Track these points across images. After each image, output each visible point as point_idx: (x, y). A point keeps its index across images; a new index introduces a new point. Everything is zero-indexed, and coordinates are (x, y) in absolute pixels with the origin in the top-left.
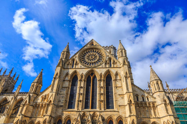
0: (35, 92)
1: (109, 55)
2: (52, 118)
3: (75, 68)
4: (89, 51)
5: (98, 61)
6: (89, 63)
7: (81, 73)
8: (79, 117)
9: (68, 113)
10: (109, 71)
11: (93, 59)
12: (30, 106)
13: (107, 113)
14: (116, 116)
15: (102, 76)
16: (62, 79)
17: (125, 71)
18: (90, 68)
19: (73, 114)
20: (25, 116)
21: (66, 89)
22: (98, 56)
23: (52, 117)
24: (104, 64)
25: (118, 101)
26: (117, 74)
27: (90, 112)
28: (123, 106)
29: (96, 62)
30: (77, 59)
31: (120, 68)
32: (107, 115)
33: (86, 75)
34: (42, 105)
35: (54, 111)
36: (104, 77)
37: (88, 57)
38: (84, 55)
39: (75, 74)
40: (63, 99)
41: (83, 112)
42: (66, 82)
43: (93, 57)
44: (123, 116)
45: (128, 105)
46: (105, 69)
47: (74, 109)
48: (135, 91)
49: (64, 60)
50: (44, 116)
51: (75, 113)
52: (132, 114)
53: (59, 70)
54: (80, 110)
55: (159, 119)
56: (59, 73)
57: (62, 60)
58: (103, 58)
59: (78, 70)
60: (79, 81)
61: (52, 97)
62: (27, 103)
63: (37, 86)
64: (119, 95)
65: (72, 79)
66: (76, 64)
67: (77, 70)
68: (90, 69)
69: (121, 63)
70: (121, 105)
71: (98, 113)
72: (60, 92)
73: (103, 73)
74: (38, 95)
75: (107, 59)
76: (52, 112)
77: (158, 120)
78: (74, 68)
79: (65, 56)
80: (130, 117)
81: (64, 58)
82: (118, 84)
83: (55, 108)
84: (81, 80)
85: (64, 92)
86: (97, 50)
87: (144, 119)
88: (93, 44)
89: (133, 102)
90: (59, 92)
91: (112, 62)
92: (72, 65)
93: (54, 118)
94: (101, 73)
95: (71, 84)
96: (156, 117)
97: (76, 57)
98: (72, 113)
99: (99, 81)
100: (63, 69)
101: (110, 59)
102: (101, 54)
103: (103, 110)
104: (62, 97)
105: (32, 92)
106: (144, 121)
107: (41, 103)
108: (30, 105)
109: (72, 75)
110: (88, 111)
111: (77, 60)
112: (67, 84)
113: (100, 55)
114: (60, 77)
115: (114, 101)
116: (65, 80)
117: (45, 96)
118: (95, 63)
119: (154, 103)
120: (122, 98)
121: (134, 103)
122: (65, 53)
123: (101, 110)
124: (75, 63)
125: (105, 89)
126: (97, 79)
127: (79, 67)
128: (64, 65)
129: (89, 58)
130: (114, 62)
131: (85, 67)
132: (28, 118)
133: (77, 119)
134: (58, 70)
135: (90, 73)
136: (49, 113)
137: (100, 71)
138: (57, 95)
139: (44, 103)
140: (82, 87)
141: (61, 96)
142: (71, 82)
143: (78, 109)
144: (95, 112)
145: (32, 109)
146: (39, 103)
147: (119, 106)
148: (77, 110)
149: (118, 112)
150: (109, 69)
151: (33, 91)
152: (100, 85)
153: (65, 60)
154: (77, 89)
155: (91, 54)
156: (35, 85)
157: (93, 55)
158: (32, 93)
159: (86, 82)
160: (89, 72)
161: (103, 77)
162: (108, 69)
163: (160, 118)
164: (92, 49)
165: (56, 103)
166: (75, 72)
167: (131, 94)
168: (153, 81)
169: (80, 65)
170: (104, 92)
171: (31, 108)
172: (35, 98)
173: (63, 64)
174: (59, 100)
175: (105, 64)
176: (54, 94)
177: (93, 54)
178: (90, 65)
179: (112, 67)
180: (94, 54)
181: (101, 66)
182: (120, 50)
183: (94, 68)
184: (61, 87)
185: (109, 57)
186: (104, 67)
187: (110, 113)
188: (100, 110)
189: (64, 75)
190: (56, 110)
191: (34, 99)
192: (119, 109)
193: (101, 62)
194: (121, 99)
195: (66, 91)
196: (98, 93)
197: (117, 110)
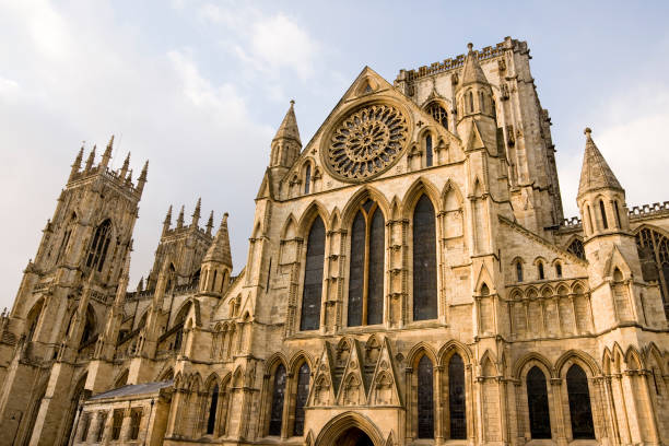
1: (423, 120)
2: (260, 363)
3: (313, 195)
4: (357, 119)
6: (357, 163)
7: (330, 209)
8: (326, 355)
9: (299, 344)
10: (421, 183)
11: (369, 148)
13: (412, 334)
14: (439, 342)
15: (399, 206)
16: (276, 237)
17: (473, 177)
18: (358, 183)
19: (312, 346)
20: (194, 362)
21: (288, 271)
22: (387, 130)
23: (257, 360)
24: (405, 157)
25: (448, 292)
26: (449, 189)
28: (464, 307)
29: (382, 155)
30: (317, 160)
33: (348, 210)
36: (406, 210)
37: (353, 141)
38: (341, 137)
40: (283, 304)
41: (339, 339)
42: (288, 246)
43: (372, 139)
46: (407, 178)
47: (317, 331)
48: (513, 246)
49: (277, 170)
50: (235, 358)
52: (485, 334)
53: (263, 212)
54: (333, 333)
55: (592, 339)
56: (262, 222)
58: (405, 134)
59: (321, 200)
61: (249, 303)
62: (194, 325)
64: (452, 268)
65: (307, 233)
66: (315, 179)
67: (318, 198)
68: (357, 189)
69: (463, 145)
70: (457, 303)
72: (275, 281)
73: (401, 197)
74: (219, 298)
75: (415, 138)
76: (253, 344)
77: (589, 344)
78: (310, 193)
79: (280, 155)
80: (477, 342)
81: (278, 164)
82: (452, 229)
84: (331, 234)
85: (285, 280)
87: (537, 344)
88: (369, 87)
89: (492, 291)
90: (271, 281)
91: (434, 144)
92: (304, 182)
93: (263, 361)
94: (395, 197)
95: (304, 249)
96: (584, 333)
97: (314, 152)
98: (310, 343)
100: (275, 205)
101: (427, 134)
102: (398, 122)
103: (400, 327)
104: (281, 297)
105: (204, 292)
106: (536, 350)
108: (203, 331)
109: (306, 219)
111: (318, 163)
112: (291, 253)
114: (266, 235)
115: (438, 291)
116: (287, 239)
117: (239, 299)
118: (377, 160)
119: (578, 283)
120: (462, 278)
121: (495, 292)
124: (311, 174)
126: (385, 219)
127: (326, 188)
128: (280, 188)
129: (356, 146)
130: (442, 142)
131: (341, 185)
132: (205, 367)
133: (321, 362)
134: (260, 211)
135: (362, 202)
136: (246, 348)
137: (392, 189)
138: (267, 292)
140: (335, 258)
141: (279, 293)
142: (305, 242)
143: (327, 330)
144: (373, 335)
145: (211, 340)
147: (451, 306)
148: (321, 334)
149: (447, 327)
150: (422, 175)
151: (206, 287)
152: (392, 240)
155: (363, 130)
156: (209, 269)
157: (370, 132)
158: (203, 295)
159: (349, 238)
160: (355, 201)
161: (400, 209)
163: (595, 336)
165: (266, 319)
166: (314, 207)
167: (489, 261)
169: (326, 181)
170: (404, 263)
171: (206, 337)
172: (214, 308)
173: (276, 185)
174: (273, 307)
175: (410, 157)
176: (254, 291)
177: (371, 127)
178: (361, 172)
179: (434, 165)
180: (374, 125)
181: (392, 172)
183: (370, 180)
184: (276, 266)
185: (422, 127)
186: (405, 171)
187: (420, 333)
188: (391, 326)
189: (282, 226)
190: (268, 338)
191: (213, 313)
192: (451, 318)
193: (397, 152)
194: (460, 281)
195: (289, 276)
196: (386, 269)
197: (444, 323)
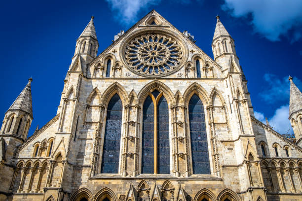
0: (17, 133)
1: (194, 50)
2: (66, 196)
3: (114, 78)
4: (145, 39)
5: (168, 62)
6: (147, 66)
7: (129, 90)
8: (131, 193)
9: (104, 183)
10: (195, 86)
11: (155, 59)
12: (7, 168)
13: (197, 182)
14: (217, 189)
15: (181, 96)
16: (84, 102)
17: (236, 88)
18: (150, 78)
21: (93, 127)
22: (168, 51)
23: (65, 193)
24: (183, 69)
25: (220, 156)
26: (214, 94)
27: (155, 179)
28: (232, 168)
29: (164, 64)
31: (222, 79)
32: (196, 186)
33: (142, 93)
34: (37, 165)
35: (70, 179)
36: (185, 101)
37: (143, 52)
38: (134, 48)
39: (114, 93)
40: (89, 151)
41: (139, 181)
42: (93, 110)
43: (157, 53)
44: (234, 188)
45: (245, 165)
46: (186, 81)
47: (117, 174)
48: (259, 134)
49: (84, 57)
50: (46, 190)
51: (120, 182)
52: (255, 186)
53: (77, 81)
54: (133, 176)
56: (75, 88)
57: (81, 58)
58: (181, 56)
59: (122, 83)
60: (126, 108)
61: (62, 145)
63: (21, 120)
64: (222, 142)
65: (107, 104)
66: (115, 69)
67: (118, 81)
68: (150, 81)
69: (223, 69)
70: (227, 164)
71: (175, 184)
72: (81, 133)
73: (182, 92)
74: (23, 141)
75: (190, 59)
76: (64, 180)
78: (111, 76)
79: (87, 47)
80: (250, 191)
81: (86, 52)
82: (218, 118)
83: (71, 172)
84: (129, 107)
85: (91, 134)
86: (164, 37)
88: (153, 23)
89: (256, 159)
90: (78, 132)
91: (202, 65)
92: (106, 69)
93: (69, 194)
94: (178, 91)
95: (105, 114)
97: (115, 51)
98: (113, 182)
99: (172, 109)
100: (84, 79)
101: (197, 59)
102: (175, 47)
103: (186, 177)
104: (87, 146)
105: (10, 133)
107: (34, 160)
108: (6, 165)
109: (107, 94)
110: (150, 179)
111: (118, 58)
112: (96, 115)
113: (172, 48)
114: (78, 96)
115: (210, 155)
117: (44, 143)
118: (161, 67)
120: (229, 149)
121: (258, 160)
122: (87, 41)
123: (181, 177)
124: (112, 66)
125: (188, 128)
126: (169, 104)
127: (124, 76)
128: (87, 69)
129: (145, 55)
130: (207, 65)
131: (137, 76)
133: (128, 197)
134: (73, 80)
135: (151, 91)
136: (57, 183)
137: (175, 86)
138: (74, 140)
139: (42, 160)
140: (133, 123)
142: (106, 110)
143: (127, 174)
144: (167, 180)
145: (12, 173)
146: (30, 159)
147: (223, 167)
148: (124, 177)
149: (221, 180)
150: (196, 81)
151: (12, 130)
152: (176, 118)
153: (87, 58)
154: (120, 127)
155: (151, 47)
156: (15, 116)
157: (155, 49)
158: (10, 136)
159: (142, 112)
160: (148, 88)
161: (182, 99)
162: (193, 81)
164: (153, 33)
165: (73, 160)
166: (115, 87)
167: (252, 140)
168: (298, 111)
170: (186, 135)
171: (9, 171)
173: (85, 66)
174: (79, 153)
175: (187, 70)
176: (67, 137)
177: (156, 46)
178: (150, 72)
179: (202, 77)
180: (158, 45)
181: (176, 75)
182: (221, 39)
183: (160, 78)
184: (83, 122)
185: (194, 53)
186: (183, 77)
187: (202, 182)
188: (179, 176)
189: (88, 94)
191: (16, 151)
192: (223, 174)
193: (176, 65)
194: (229, 151)
195: (94, 131)
196: (171, 136)
197: (219, 177)
